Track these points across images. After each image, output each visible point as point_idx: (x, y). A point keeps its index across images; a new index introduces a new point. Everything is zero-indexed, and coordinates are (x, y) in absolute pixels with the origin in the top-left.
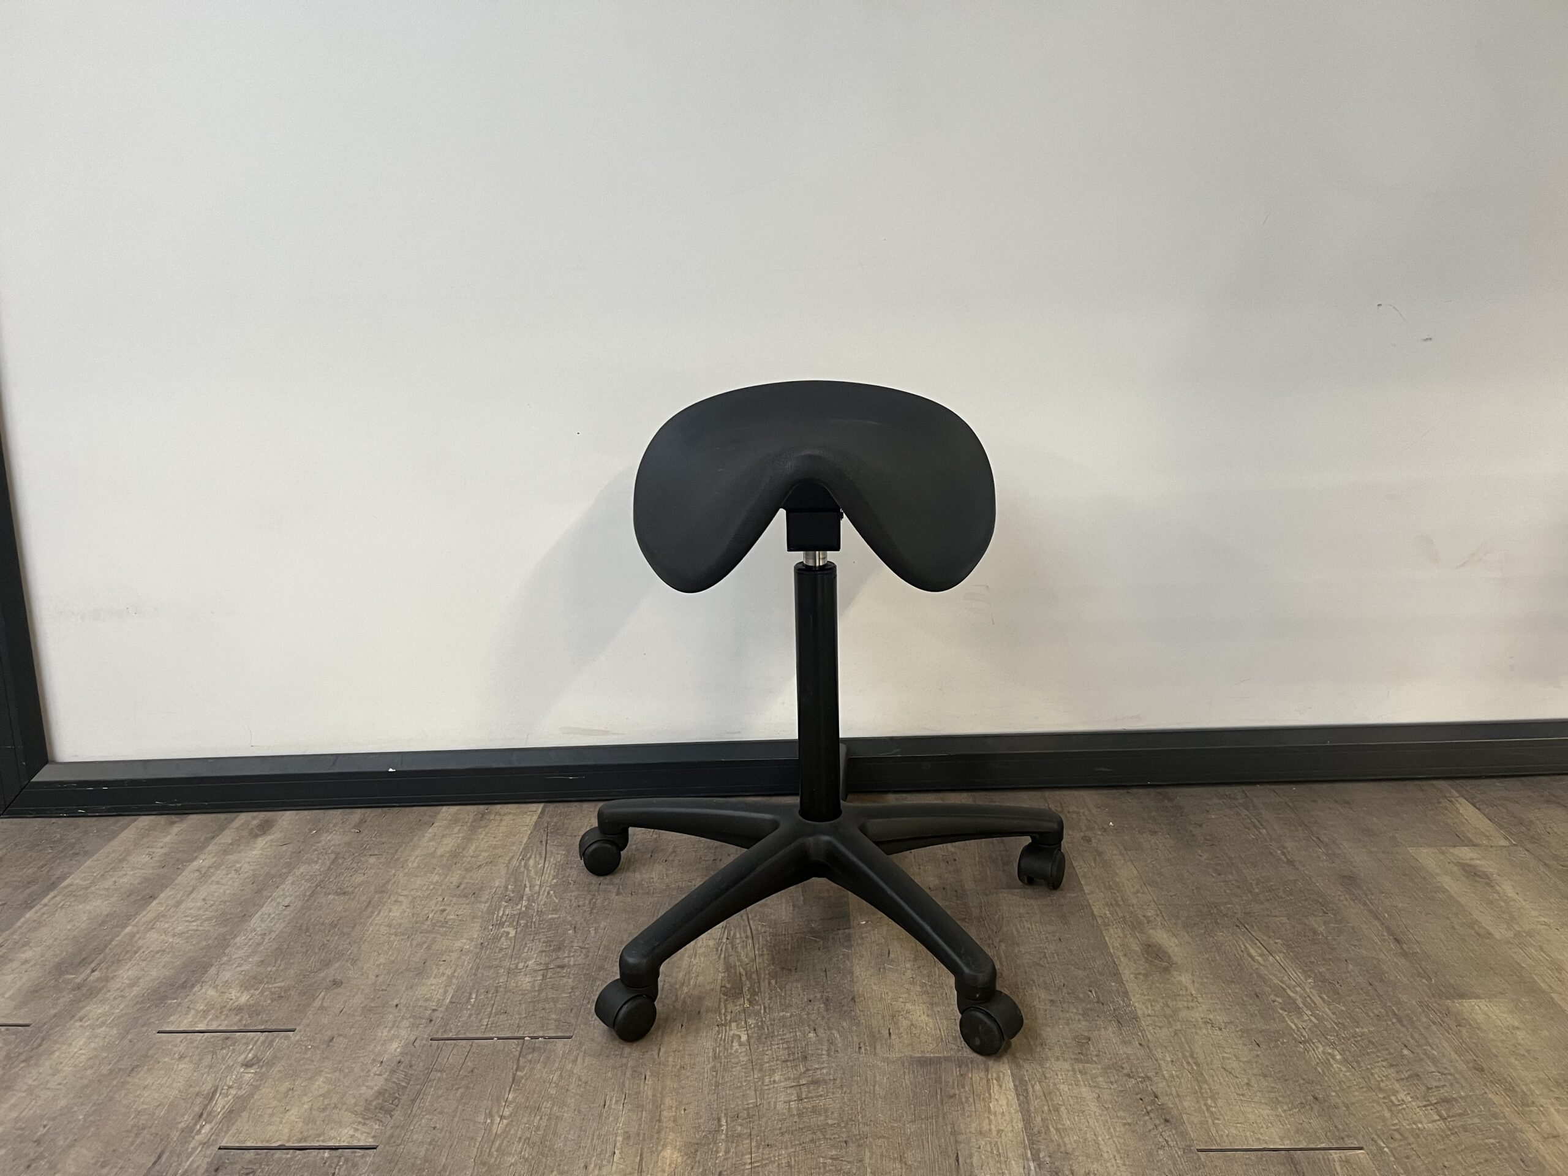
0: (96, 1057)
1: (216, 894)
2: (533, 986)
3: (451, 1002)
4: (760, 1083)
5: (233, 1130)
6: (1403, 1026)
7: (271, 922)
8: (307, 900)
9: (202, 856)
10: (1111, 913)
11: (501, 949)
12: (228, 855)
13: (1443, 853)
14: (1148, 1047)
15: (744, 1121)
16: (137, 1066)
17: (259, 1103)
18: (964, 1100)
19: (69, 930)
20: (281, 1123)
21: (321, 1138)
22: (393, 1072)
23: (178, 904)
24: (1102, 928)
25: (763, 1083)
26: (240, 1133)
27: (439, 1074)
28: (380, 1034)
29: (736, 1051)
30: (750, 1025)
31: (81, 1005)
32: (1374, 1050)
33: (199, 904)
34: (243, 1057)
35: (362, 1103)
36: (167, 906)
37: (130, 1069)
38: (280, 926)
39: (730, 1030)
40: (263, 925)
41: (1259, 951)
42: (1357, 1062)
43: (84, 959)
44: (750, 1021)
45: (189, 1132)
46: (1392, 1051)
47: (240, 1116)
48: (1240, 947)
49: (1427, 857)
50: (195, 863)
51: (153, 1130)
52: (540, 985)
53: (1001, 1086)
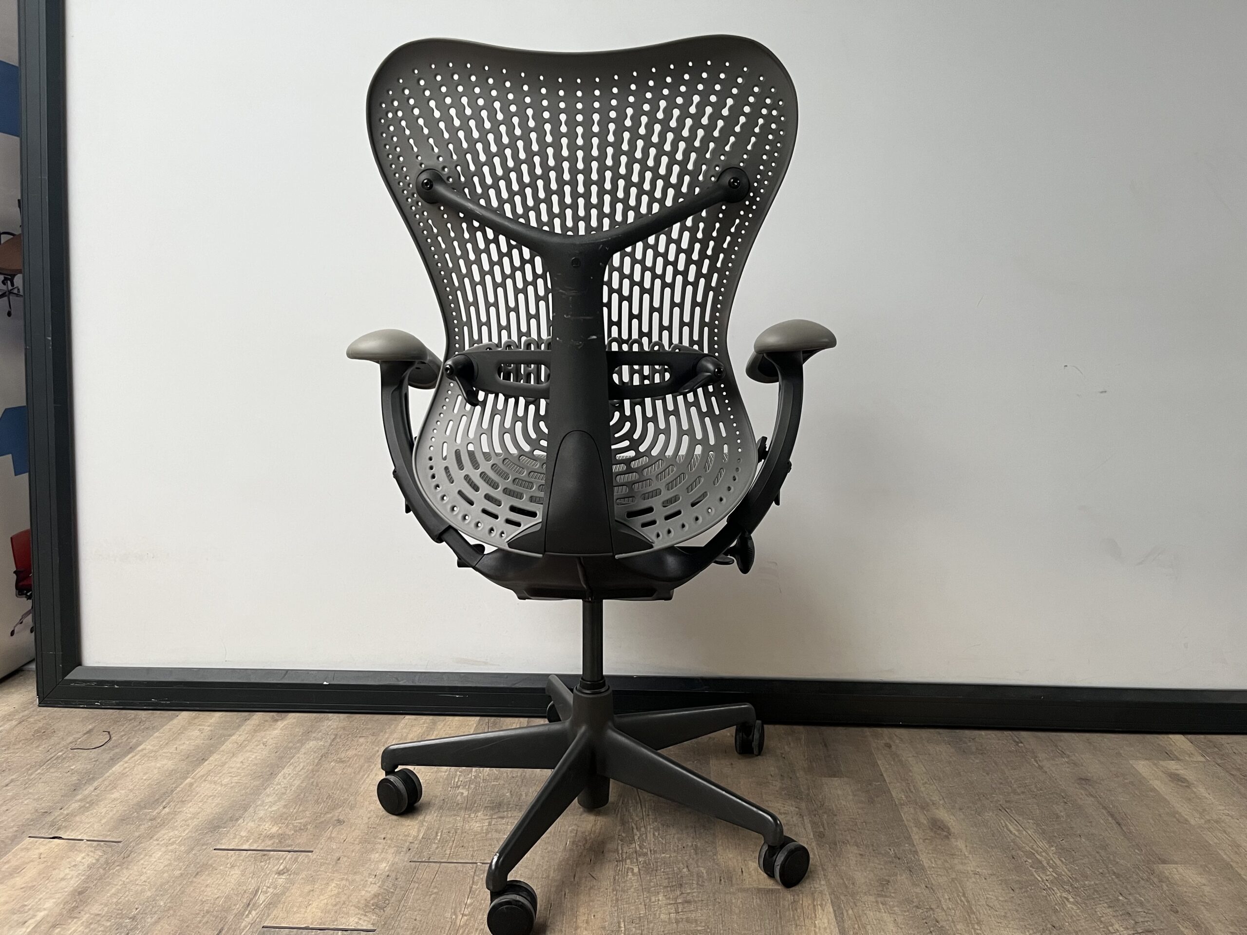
0: (170, 865)
1: (250, 759)
2: (482, 829)
3: (423, 838)
4: (648, 901)
5: (272, 916)
6: (1121, 881)
7: (290, 779)
8: (316, 765)
9: (238, 733)
10: (906, 797)
11: (458, 804)
12: (255, 733)
13: (1155, 764)
14: (932, 888)
15: (637, 925)
16: (201, 871)
17: (290, 899)
18: (796, 918)
19: (145, 780)
20: (306, 912)
21: (335, 923)
22: (384, 882)
23: (224, 764)
24: (900, 807)
25: (650, 900)
26: (277, 918)
27: (417, 885)
28: (373, 857)
29: (630, 879)
30: (640, 862)
31: (156, 830)
32: (1098, 896)
33: (238, 765)
34: (276, 868)
35: (362, 902)
36: (215, 766)
37: (195, 874)
38: (297, 783)
39: (626, 864)
40: (285, 781)
41: (1016, 827)
42: (1085, 903)
43: (158, 799)
44: (640, 859)
45: (240, 915)
46: (1111, 897)
47: (276, 907)
48: (1001, 823)
49: (1143, 767)
50: (233, 737)
51: (215, 913)
52: (487, 829)
53: (823, 911)
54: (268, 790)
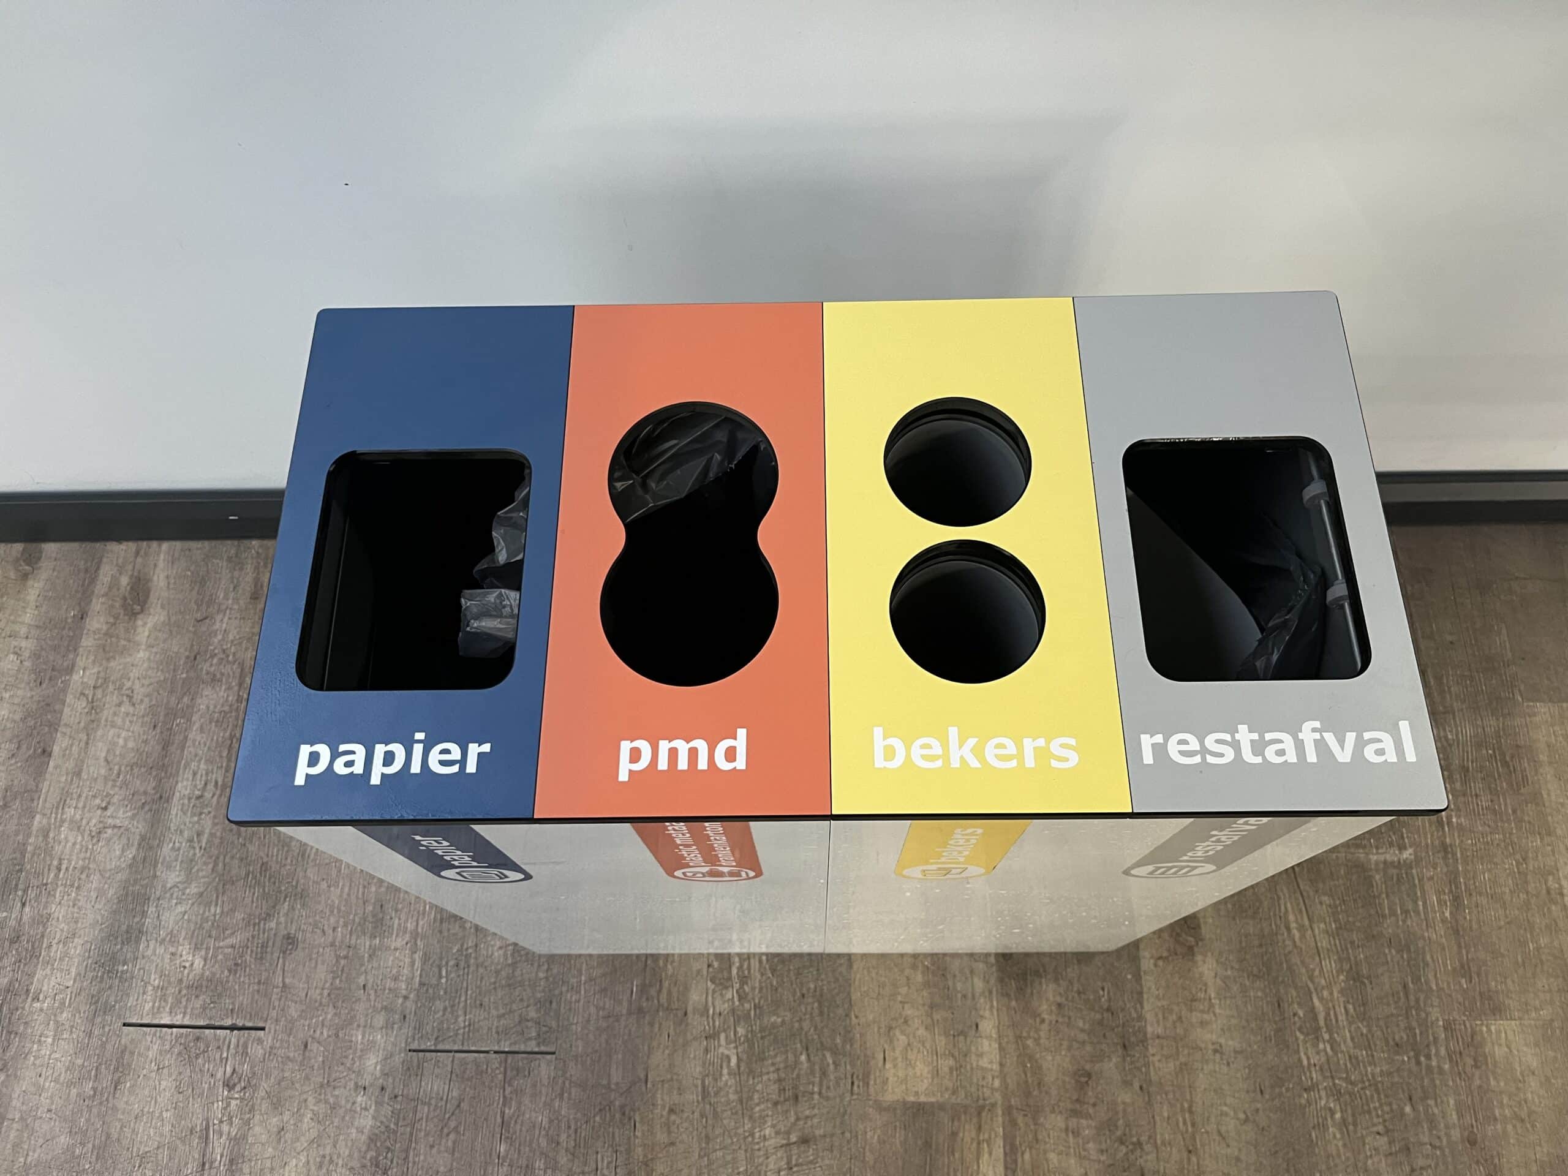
23: (78, 769)
25: (753, 1139)
27: (426, 1110)
28: (354, 1037)
29: (726, 1084)
30: (740, 1038)
31: (29, 970)
33: (103, 771)
34: (221, 1071)
35: (357, 1155)
36: (67, 772)
37: (113, 1086)
38: (207, 824)
39: (719, 1046)
40: (187, 821)
42: (1354, 1124)
44: (740, 1031)
46: (1394, 1107)
49: (1541, 724)
50: (75, 678)
53: (990, 1154)
54: (166, 849)
